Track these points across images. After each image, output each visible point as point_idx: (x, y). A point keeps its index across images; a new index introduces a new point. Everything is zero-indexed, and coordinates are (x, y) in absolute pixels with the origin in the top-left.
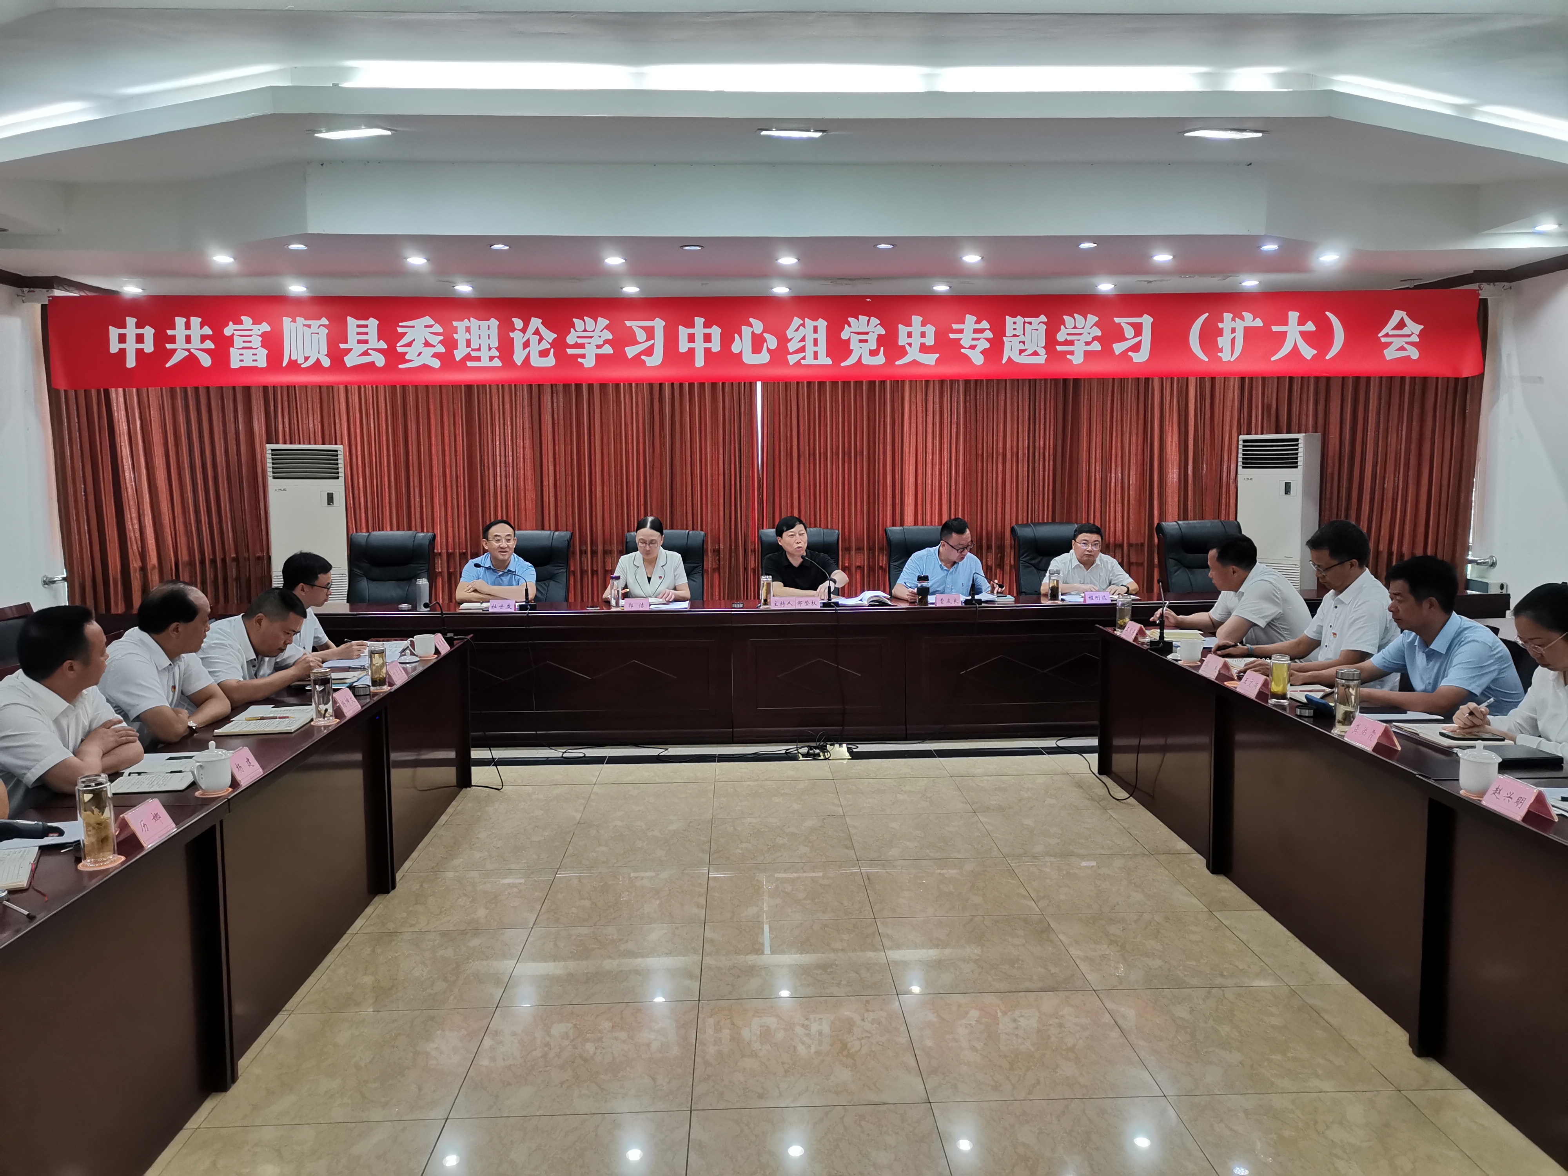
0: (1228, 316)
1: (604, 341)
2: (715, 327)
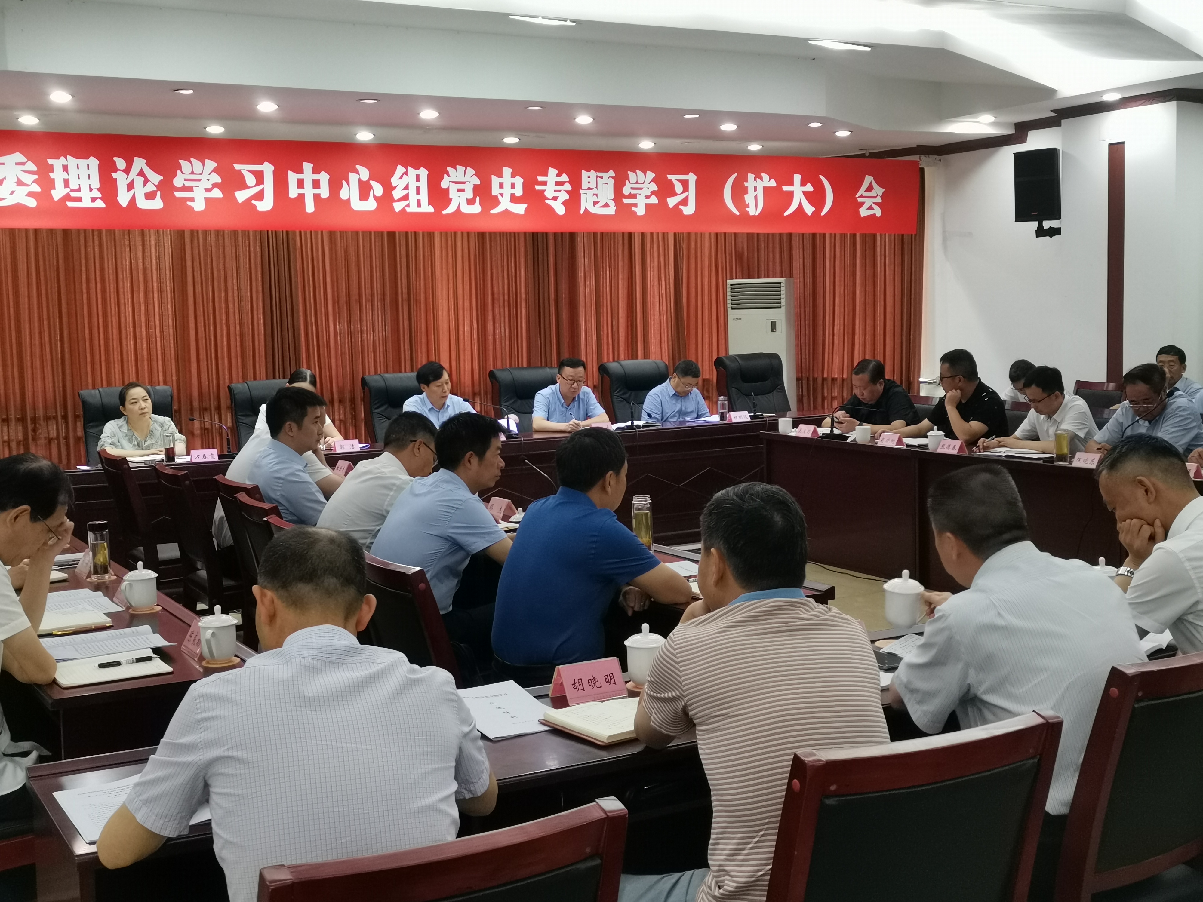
0: (751, 176)
1: (212, 185)
2: (323, 173)
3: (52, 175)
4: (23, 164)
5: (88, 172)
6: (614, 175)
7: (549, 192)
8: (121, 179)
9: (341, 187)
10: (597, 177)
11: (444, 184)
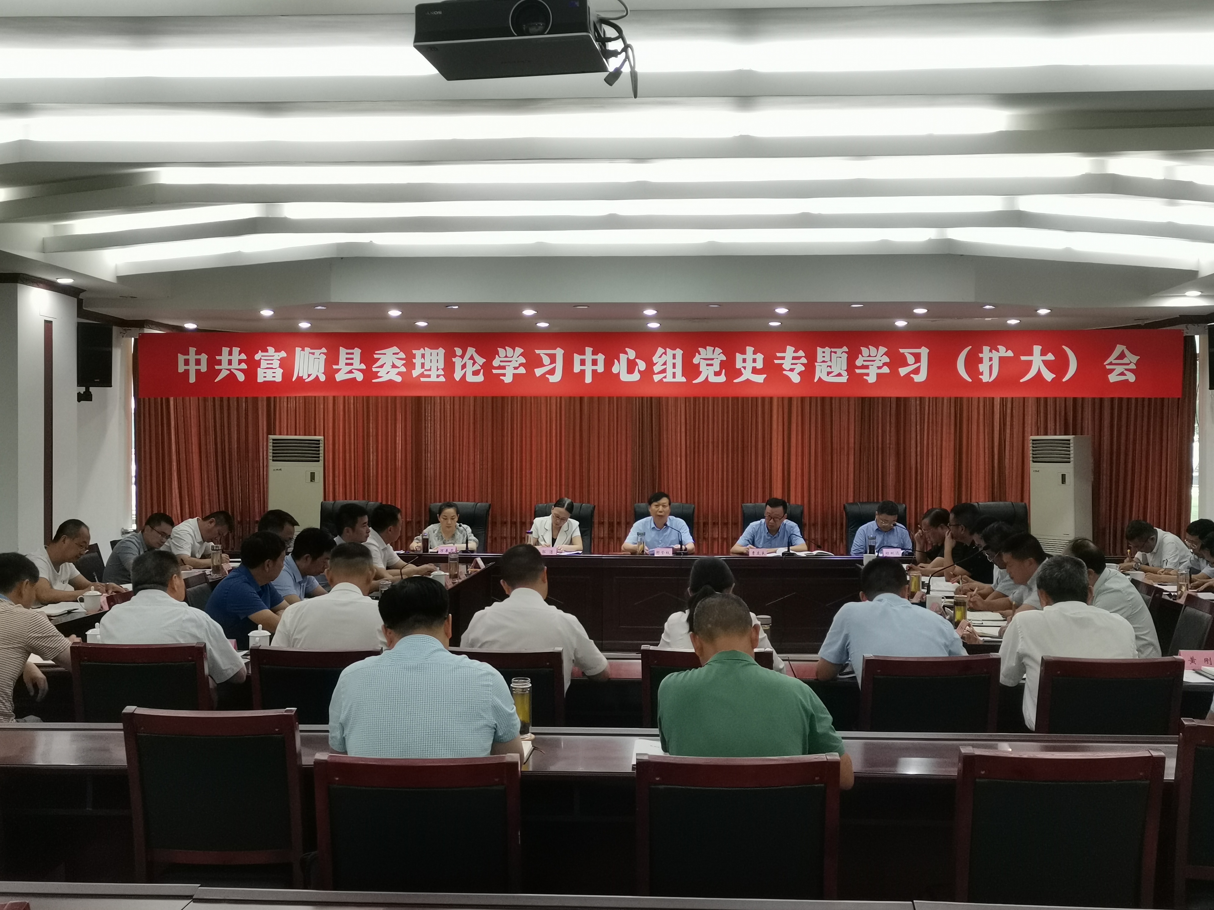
0: (986, 349)
1: (519, 364)
2: (600, 354)
3: (414, 361)
4: (397, 354)
5: (437, 358)
6: (847, 350)
7: (787, 364)
8: (458, 362)
9: (613, 364)
10: (831, 352)
11: (696, 361)
